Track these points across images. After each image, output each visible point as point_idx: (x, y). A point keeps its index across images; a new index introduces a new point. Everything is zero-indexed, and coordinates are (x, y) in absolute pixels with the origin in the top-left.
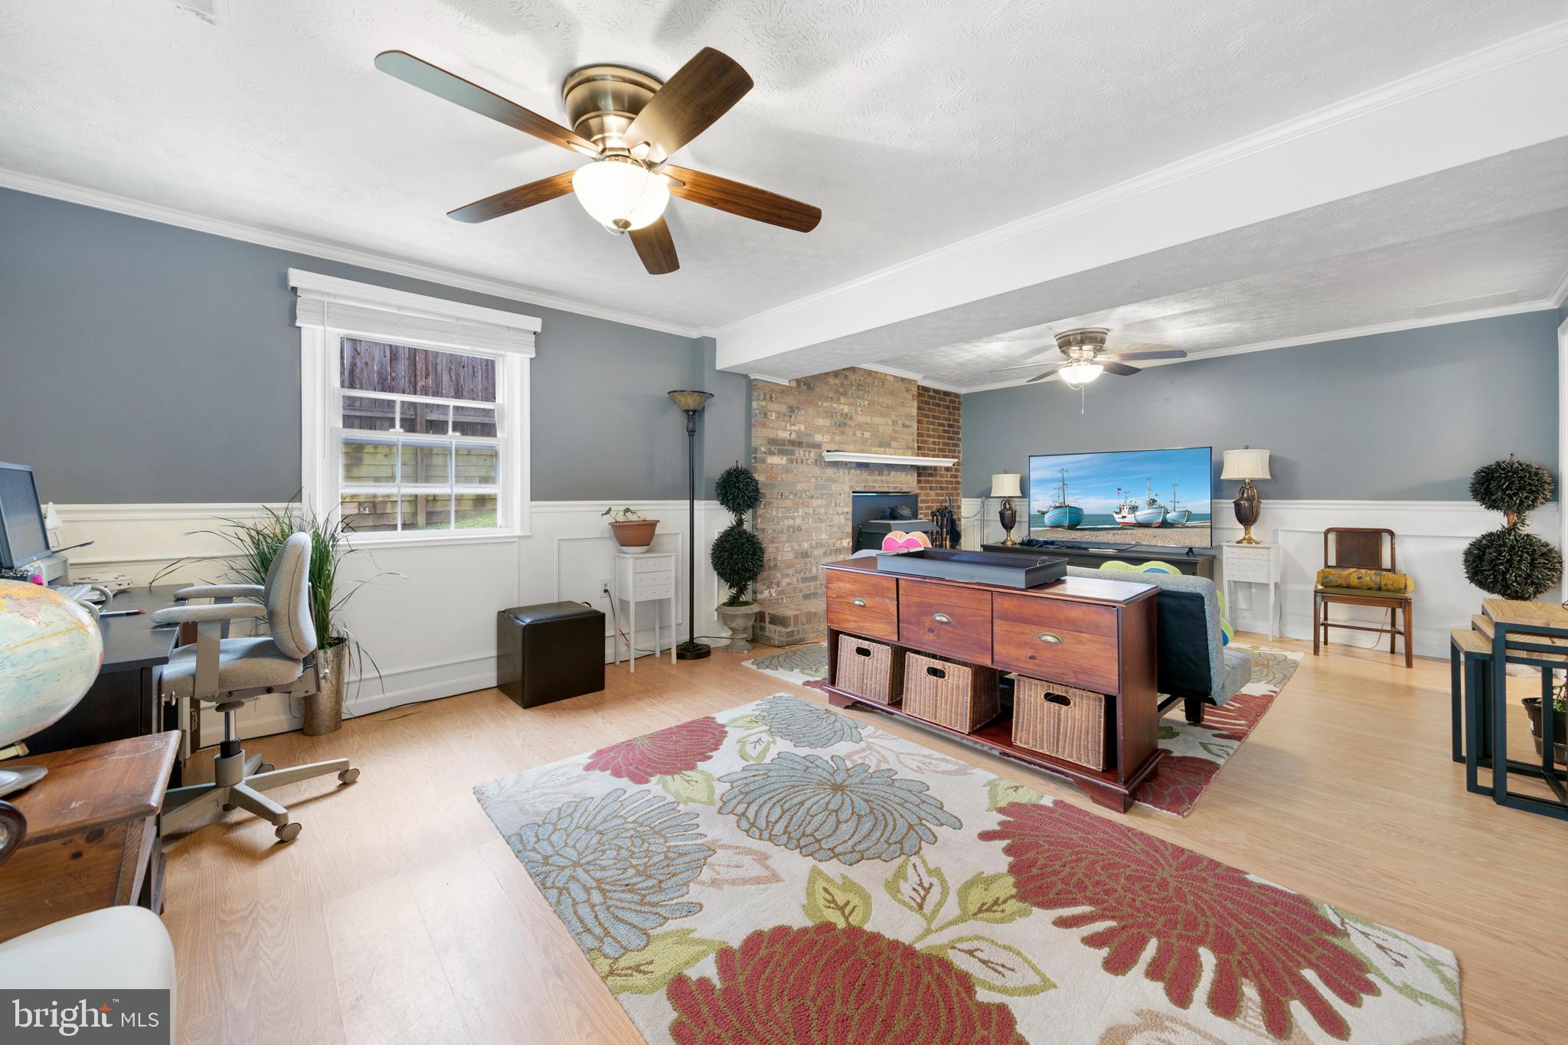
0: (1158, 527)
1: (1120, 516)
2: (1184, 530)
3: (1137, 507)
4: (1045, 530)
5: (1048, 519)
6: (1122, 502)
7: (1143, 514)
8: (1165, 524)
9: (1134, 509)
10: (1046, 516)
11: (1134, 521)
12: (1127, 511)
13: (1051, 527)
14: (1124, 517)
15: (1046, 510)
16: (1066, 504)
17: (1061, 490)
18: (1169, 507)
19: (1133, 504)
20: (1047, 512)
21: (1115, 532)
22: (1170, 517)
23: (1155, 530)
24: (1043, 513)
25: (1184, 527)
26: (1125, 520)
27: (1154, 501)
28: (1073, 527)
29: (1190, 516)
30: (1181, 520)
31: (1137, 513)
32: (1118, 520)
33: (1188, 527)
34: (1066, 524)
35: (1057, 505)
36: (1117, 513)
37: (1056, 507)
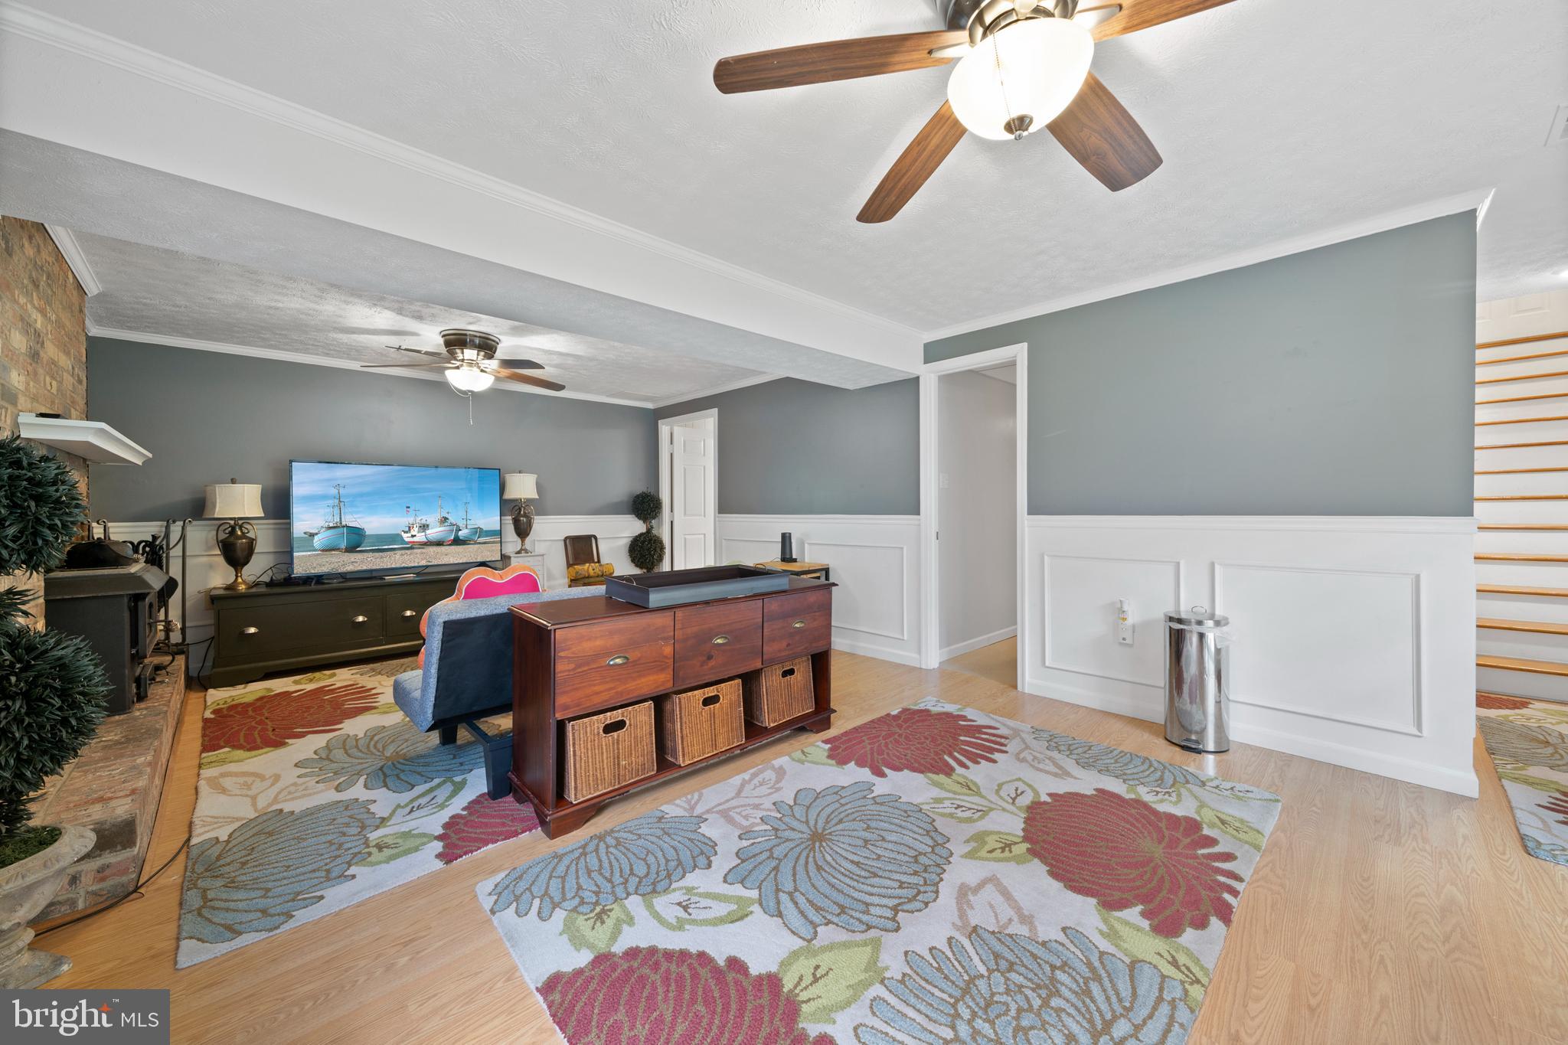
0: (450, 545)
1: (409, 535)
2: (477, 546)
3: (428, 526)
4: (314, 555)
5: (317, 542)
6: (411, 520)
7: (435, 532)
8: (457, 542)
9: (424, 527)
10: (316, 537)
11: (425, 540)
12: (416, 529)
13: (323, 551)
14: (413, 536)
15: (316, 531)
16: (344, 523)
17: (337, 510)
18: (461, 524)
19: (423, 522)
20: (317, 534)
21: (403, 552)
22: (462, 534)
23: (447, 547)
24: (312, 535)
25: (476, 543)
26: (415, 539)
27: (446, 519)
28: (352, 549)
29: (479, 532)
30: (473, 537)
31: (428, 532)
32: (407, 540)
33: (480, 543)
34: (343, 545)
35: (331, 525)
36: (405, 532)
37: (330, 528)
